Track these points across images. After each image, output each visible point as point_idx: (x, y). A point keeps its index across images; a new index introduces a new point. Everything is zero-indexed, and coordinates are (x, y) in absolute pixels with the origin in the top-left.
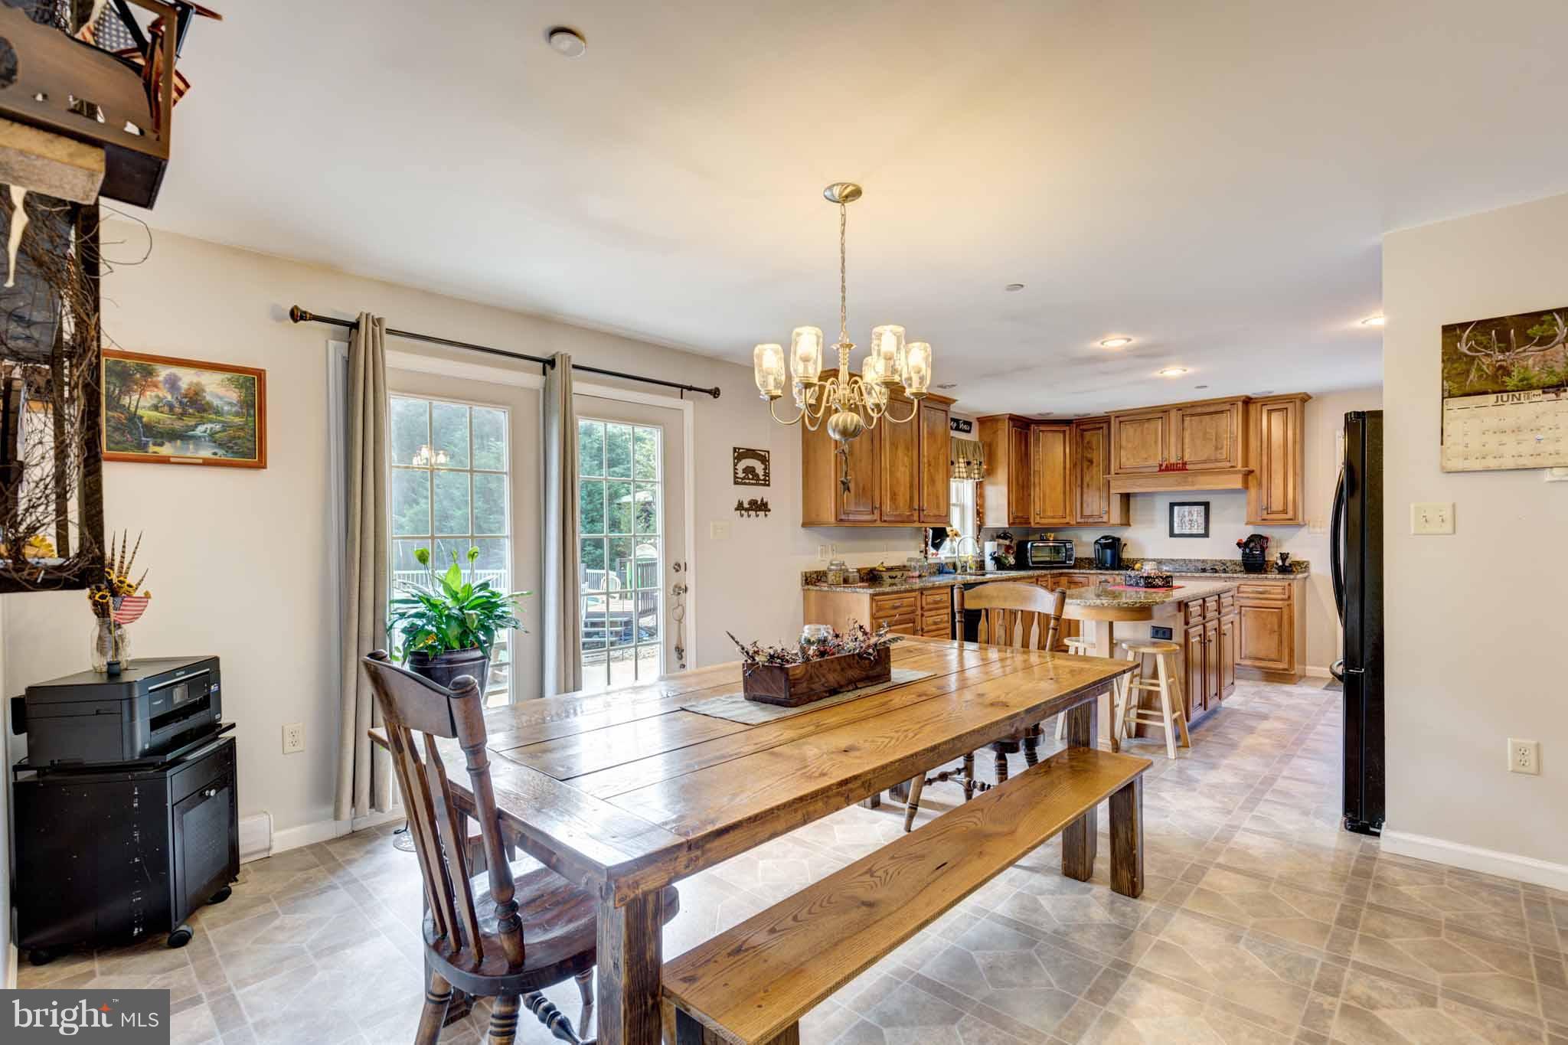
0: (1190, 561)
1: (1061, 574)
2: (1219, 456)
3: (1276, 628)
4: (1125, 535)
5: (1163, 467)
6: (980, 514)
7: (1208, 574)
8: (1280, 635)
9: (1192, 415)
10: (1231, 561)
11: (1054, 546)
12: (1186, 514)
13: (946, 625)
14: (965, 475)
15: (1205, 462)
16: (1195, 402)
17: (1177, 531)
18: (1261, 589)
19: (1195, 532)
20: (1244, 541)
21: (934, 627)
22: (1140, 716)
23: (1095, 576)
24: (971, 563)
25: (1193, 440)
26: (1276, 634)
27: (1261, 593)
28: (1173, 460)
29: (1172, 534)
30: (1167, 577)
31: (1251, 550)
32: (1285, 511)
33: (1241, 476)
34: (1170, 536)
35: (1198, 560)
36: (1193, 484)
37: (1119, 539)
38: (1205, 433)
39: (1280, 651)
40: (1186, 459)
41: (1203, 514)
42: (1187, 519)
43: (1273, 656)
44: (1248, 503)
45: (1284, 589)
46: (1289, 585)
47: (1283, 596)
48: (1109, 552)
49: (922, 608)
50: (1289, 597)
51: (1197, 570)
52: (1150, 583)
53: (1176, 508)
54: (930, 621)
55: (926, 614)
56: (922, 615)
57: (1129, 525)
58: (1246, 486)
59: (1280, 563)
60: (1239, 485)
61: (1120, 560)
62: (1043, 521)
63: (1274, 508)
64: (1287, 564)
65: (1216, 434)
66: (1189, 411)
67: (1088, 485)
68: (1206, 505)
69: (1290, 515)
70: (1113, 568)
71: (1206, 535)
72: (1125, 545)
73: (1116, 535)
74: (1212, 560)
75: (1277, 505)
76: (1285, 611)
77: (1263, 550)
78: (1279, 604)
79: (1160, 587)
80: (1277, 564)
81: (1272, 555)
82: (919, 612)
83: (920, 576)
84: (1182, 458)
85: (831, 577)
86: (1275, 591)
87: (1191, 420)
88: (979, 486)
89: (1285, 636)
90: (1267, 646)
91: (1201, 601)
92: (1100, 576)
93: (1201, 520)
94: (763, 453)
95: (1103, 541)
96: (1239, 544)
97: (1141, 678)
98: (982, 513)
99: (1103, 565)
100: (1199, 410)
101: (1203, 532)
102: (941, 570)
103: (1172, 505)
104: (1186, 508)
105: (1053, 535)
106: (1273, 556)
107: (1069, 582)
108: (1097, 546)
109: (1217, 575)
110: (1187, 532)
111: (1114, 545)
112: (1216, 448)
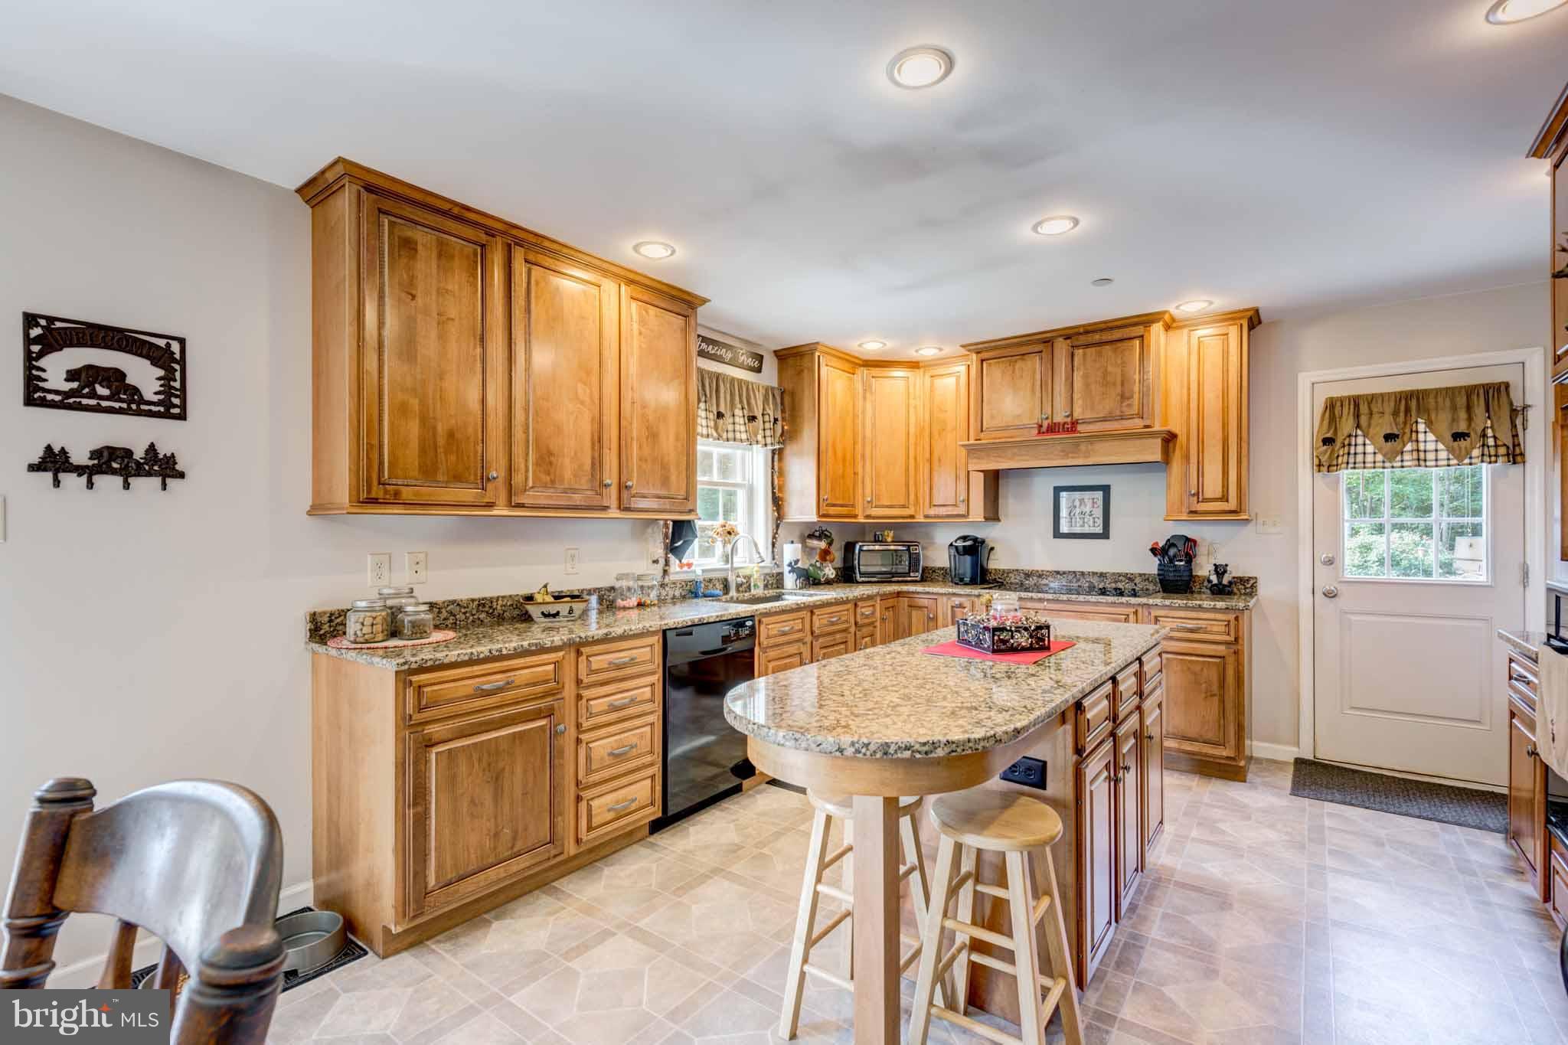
0: (1083, 573)
1: (899, 594)
2: (1128, 412)
3: (1215, 688)
4: (990, 533)
5: (1044, 429)
6: (778, 502)
7: (1110, 599)
8: (1222, 702)
9: (1087, 346)
10: (1140, 575)
11: (896, 551)
12: (1077, 503)
13: (648, 707)
14: (744, 436)
15: (1104, 420)
16: (1090, 325)
17: (1064, 528)
18: (1191, 625)
19: (1086, 530)
20: (1161, 544)
21: (614, 716)
22: (977, 946)
23: (945, 599)
24: (757, 579)
25: (1087, 385)
26: (1216, 699)
27: (1192, 631)
28: (1059, 418)
29: (1057, 534)
30: (1039, 628)
31: (1171, 561)
32: (1225, 498)
33: (1159, 441)
34: (1055, 537)
35: (1094, 574)
36: (1087, 456)
37: (983, 542)
38: (1105, 374)
39: (1222, 727)
40: (1076, 415)
41: (1100, 503)
42: (1078, 510)
43: (1210, 736)
44: (1169, 486)
45: (1228, 625)
46: (1237, 619)
47: (1227, 638)
48: (968, 558)
49: (579, 682)
50: (1236, 639)
51: (1091, 589)
52: (1004, 642)
53: (1063, 494)
54: (597, 705)
55: (586, 693)
56: (579, 697)
57: (998, 519)
58: (1167, 459)
59: (1214, 579)
60: (1157, 456)
61: (985, 571)
62: (875, 512)
63: (1208, 494)
64: (1225, 581)
65: (1123, 375)
66: (1083, 340)
67: (940, 460)
68: (1106, 489)
69: (1232, 504)
70: (973, 582)
71: (1105, 535)
72: (992, 549)
73: (980, 535)
74: (1114, 574)
75: (1212, 486)
76: (1231, 660)
77: (1190, 558)
78: (1221, 649)
79: (1024, 650)
80: (1209, 581)
81: (1201, 567)
82: (569, 690)
83: (641, 605)
84: (1071, 415)
85: (352, 627)
86: (1215, 629)
87: (1084, 355)
88: (778, 455)
89: (1229, 705)
90: (1202, 717)
91: (1109, 686)
92: (954, 599)
93: (1099, 512)
94: (162, 343)
95: (960, 544)
96: (1154, 551)
97: (977, 881)
98: (781, 499)
99: (962, 580)
100: (1097, 337)
101: (1099, 530)
102: (693, 591)
103: (1058, 490)
104: (1077, 495)
105: (891, 534)
106: (1204, 568)
107: (910, 606)
108: (953, 551)
109: (1124, 599)
110: (1078, 530)
111: (974, 549)
112: (1123, 397)
